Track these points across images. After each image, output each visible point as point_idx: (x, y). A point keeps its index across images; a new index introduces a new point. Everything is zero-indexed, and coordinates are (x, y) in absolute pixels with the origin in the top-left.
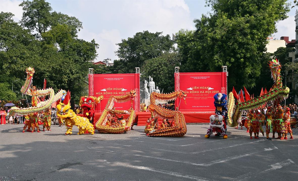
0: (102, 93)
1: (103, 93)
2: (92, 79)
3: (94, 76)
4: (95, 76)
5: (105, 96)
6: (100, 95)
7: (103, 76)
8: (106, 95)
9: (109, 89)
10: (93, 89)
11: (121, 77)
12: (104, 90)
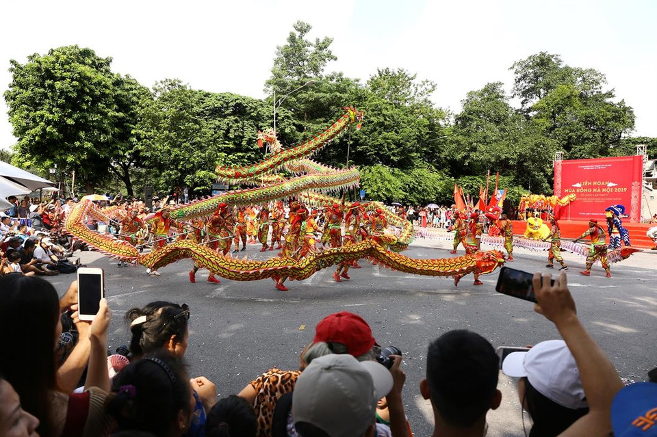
0: (574, 191)
1: (576, 191)
2: (559, 169)
3: (564, 163)
4: (566, 163)
5: (578, 195)
6: (569, 194)
7: (577, 163)
8: (580, 193)
9: (586, 183)
10: (560, 184)
11: (608, 163)
12: (578, 185)
